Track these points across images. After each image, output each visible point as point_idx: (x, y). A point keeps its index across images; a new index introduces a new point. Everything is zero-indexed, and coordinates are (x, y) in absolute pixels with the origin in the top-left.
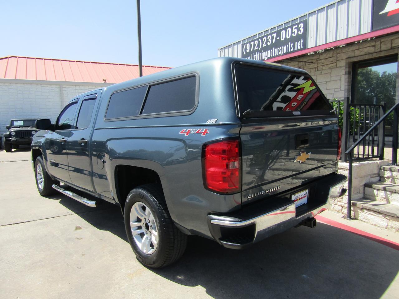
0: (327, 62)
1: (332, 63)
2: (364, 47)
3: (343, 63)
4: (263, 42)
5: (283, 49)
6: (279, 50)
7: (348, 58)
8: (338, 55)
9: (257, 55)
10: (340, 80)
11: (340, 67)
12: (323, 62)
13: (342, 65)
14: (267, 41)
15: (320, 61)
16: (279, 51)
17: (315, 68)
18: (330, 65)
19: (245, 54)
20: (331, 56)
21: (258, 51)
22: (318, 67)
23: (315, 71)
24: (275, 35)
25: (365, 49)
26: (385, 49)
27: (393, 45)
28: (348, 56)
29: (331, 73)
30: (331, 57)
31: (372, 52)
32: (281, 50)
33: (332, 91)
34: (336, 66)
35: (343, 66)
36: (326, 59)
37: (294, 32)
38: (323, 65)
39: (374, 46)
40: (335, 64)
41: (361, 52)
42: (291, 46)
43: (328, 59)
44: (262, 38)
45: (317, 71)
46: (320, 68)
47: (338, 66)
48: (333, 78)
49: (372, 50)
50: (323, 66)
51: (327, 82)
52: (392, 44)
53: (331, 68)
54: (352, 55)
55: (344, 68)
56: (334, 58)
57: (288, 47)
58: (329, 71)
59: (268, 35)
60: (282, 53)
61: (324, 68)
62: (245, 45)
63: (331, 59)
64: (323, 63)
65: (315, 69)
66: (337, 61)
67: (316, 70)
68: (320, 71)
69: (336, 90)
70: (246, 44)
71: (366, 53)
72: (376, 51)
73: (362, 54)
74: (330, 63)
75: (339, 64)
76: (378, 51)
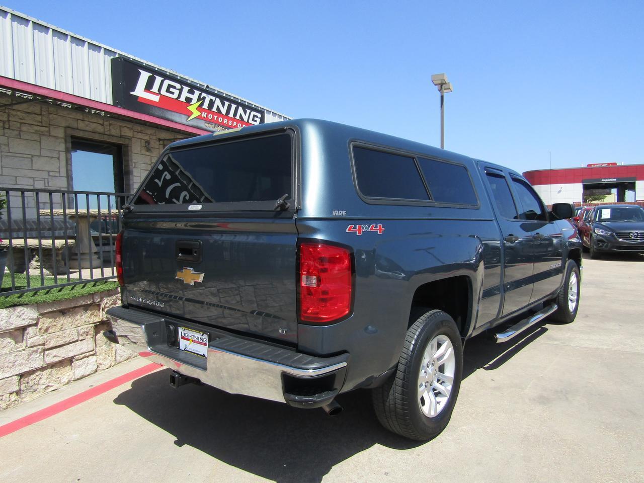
0: (28, 119)
1: (40, 124)
2: (90, 121)
3: (60, 133)
7: (68, 127)
8: (51, 116)
10: (59, 159)
11: (57, 137)
12: (21, 117)
13: (60, 136)
15: (11, 111)
17: (4, 122)
18: (38, 128)
20: (36, 112)
22: (8, 121)
23: (4, 128)
25: (91, 124)
26: (115, 135)
27: (123, 134)
28: (67, 125)
29: (40, 142)
30: (35, 114)
31: (100, 131)
33: (45, 175)
34: (49, 132)
35: (62, 138)
36: (29, 113)
38: (21, 121)
39: (102, 125)
40: (47, 129)
41: (87, 126)
43: (34, 115)
45: (9, 129)
46: (14, 125)
47: (52, 134)
48: (44, 153)
49: (100, 129)
50: (21, 123)
51: (33, 156)
52: (121, 131)
53: (40, 134)
54: (75, 125)
55: (63, 140)
56: (44, 118)
58: (36, 137)
61: (24, 128)
63: (39, 118)
64: (21, 119)
65: (4, 124)
67: (7, 126)
68: (16, 133)
69: (51, 174)
71: (93, 129)
72: (106, 133)
73: (88, 128)
74: (35, 123)
75: (54, 132)
76: (108, 133)
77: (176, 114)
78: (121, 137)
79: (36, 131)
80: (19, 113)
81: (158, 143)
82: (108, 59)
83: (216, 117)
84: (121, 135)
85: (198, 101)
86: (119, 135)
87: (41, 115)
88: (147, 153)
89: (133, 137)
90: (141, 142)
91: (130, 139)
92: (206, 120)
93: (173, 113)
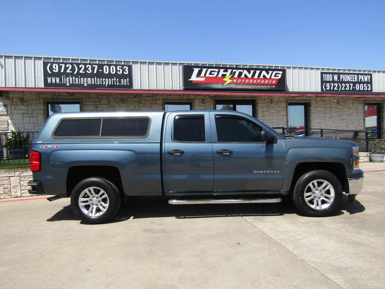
1: (152, 100)
3: (160, 102)
4: (79, 69)
5: (107, 82)
6: (102, 80)
7: (163, 99)
8: (156, 96)
9: (71, 78)
11: (159, 104)
14: (86, 69)
15: (141, 97)
16: (102, 82)
17: (138, 101)
18: (151, 102)
19: (50, 73)
20: (151, 96)
21: (72, 75)
22: (140, 101)
23: (139, 104)
24: (96, 67)
25: (174, 96)
26: (186, 99)
27: (189, 98)
28: (163, 98)
29: (152, 107)
30: (150, 96)
31: (178, 99)
32: (105, 81)
34: (156, 102)
35: (161, 104)
36: (147, 97)
37: (119, 71)
39: (179, 96)
40: (155, 101)
41: (172, 97)
42: (116, 80)
43: (149, 97)
44: (78, 65)
45: (140, 104)
46: (142, 102)
47: (157, 103)
50: (145, 101)
52: (188, 97)
53: (152, 104)
54: (166, 98)
55: (161, 105)
57: (114, 81)
58: (150, 105)
59: (87, 64)
60: (107, 84)
61: (146, 103)
62: (50, 64)
63: (152, 98)
64: (145, 99)
65: (138, 102)
66: (156, 99)
67: (139, 103)
68: (143, 105)
70: (52, 63)
71: (175, 98)
72: (181, 99)
73: (172, 98)
74: (151, 100)
75: (157, 102)
76: (182, 99)
77: (215, 84)
78: (189, 99)
79: (151, 103)
80: (144, 97)
81: (209, 99)
82: (181, 67)
83: (243, 80)
84: (188, 98)
85: (230, 75)
86: (188, 99)
87: (152, 96)
88: (203, 105)
89: (195, 98)
90: (199, 100)
91: (193, 100)
92: (237, 83)
93: (213, 84)
